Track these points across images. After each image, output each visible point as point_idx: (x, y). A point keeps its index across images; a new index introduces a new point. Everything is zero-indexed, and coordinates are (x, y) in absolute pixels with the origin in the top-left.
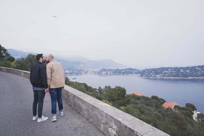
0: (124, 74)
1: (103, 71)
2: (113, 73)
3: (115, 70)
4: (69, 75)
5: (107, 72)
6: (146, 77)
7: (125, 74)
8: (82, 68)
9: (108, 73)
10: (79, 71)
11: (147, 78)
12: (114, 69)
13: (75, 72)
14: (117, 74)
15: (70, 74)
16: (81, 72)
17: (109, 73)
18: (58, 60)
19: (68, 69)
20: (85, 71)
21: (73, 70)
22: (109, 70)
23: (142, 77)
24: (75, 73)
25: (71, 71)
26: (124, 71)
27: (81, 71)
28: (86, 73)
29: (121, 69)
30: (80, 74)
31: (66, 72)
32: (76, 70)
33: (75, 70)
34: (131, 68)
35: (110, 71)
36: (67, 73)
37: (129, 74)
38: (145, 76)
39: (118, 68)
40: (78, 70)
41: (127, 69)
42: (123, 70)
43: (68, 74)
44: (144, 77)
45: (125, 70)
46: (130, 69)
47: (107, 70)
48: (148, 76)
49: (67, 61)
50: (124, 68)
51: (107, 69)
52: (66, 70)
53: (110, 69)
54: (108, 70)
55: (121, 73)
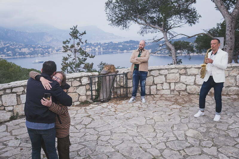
0: (122, 50)
1: (87, 46)
2: (104, 49)
3: (106, 45)
4: (29, 56)
5: (93, 48)
6: (160, 54)
7: (125, 51)
9: (95, 50)
10: (45, 48)
11: (162, 55)
12: (105, 43)
13: (38, 51)
14: (110, 50)
15: (31, 54)
16: (50, 50)
17: (97, 49)
18: (5, 30)
19: (26, 46)
20: (56, 49)
21: (34, 48)
22: (97, 45)
23: (154, 55)
24: (39, 53)
25: (32, 49)
26: (121, 46)
27: (50, 48)
28: (57, 51)
29: (117, 43)
30: (49, 53)
31: (23, 51)
32: (40, 47)
33: (38, 48)
34: (132, 40)
35: (99, 46)
36: (25, 52)
37: (131, 49)
38: (159, 52)
39: (111, 41)
40: (43, 47)
41: (127, 42)
42: (120, 44)
43: (27, 55)
44: (158, 54)
45: (123, 44)
46: (131, 42)
47: (93, 45)
48: (164, 52)
50: (122, 41)
51: (93, 43)
52: (22, 48)
53: (97, 43)
54: (95, 45)
55: (118, 50)
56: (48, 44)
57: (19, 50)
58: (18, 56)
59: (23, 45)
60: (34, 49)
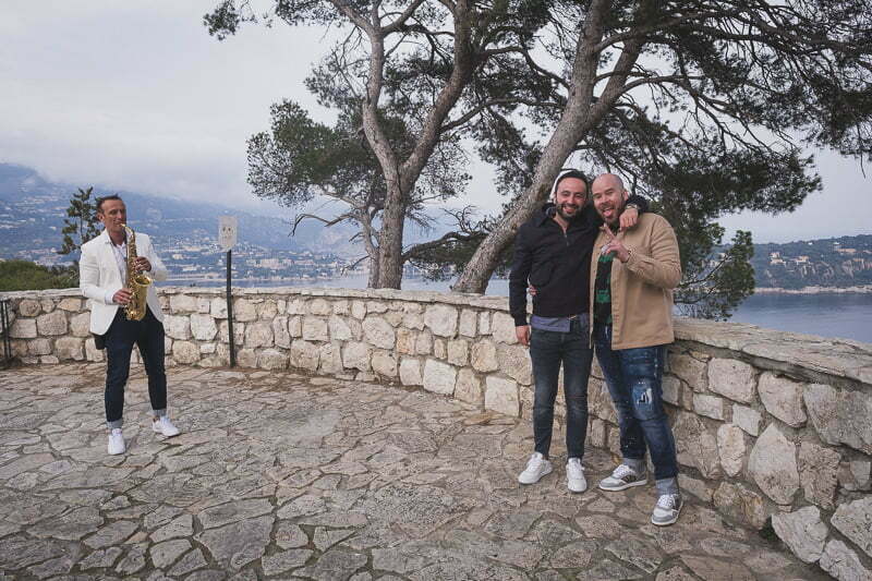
4: (278, 278)
8: (333, 246)
10: (322, 261)
13: (303, 267)
15: (279, 272)
16: (333, 265)
19: (274, 254)
21: (293, 259)
24: (304, 272)
25: (288, 261)
27: (332, 260)
30: (330, 274)
31: (265, 266)
32: (308, 257)
33: (304, 258)
36: (269, 269)
40: (317, 257)
43: (274, 275)
49: (263, 218)
52: (264, 258)
56: (330, 250)
57: (254, 261)
58: (252, 278)
59: (266, 250)
60: (293, 262)
